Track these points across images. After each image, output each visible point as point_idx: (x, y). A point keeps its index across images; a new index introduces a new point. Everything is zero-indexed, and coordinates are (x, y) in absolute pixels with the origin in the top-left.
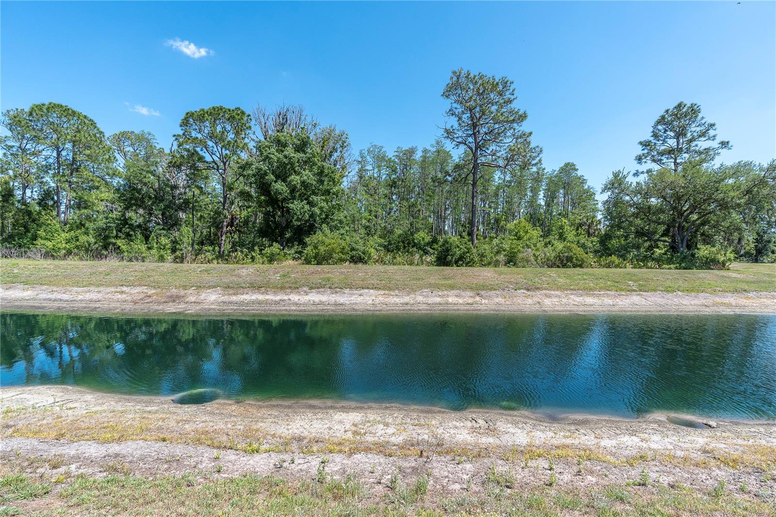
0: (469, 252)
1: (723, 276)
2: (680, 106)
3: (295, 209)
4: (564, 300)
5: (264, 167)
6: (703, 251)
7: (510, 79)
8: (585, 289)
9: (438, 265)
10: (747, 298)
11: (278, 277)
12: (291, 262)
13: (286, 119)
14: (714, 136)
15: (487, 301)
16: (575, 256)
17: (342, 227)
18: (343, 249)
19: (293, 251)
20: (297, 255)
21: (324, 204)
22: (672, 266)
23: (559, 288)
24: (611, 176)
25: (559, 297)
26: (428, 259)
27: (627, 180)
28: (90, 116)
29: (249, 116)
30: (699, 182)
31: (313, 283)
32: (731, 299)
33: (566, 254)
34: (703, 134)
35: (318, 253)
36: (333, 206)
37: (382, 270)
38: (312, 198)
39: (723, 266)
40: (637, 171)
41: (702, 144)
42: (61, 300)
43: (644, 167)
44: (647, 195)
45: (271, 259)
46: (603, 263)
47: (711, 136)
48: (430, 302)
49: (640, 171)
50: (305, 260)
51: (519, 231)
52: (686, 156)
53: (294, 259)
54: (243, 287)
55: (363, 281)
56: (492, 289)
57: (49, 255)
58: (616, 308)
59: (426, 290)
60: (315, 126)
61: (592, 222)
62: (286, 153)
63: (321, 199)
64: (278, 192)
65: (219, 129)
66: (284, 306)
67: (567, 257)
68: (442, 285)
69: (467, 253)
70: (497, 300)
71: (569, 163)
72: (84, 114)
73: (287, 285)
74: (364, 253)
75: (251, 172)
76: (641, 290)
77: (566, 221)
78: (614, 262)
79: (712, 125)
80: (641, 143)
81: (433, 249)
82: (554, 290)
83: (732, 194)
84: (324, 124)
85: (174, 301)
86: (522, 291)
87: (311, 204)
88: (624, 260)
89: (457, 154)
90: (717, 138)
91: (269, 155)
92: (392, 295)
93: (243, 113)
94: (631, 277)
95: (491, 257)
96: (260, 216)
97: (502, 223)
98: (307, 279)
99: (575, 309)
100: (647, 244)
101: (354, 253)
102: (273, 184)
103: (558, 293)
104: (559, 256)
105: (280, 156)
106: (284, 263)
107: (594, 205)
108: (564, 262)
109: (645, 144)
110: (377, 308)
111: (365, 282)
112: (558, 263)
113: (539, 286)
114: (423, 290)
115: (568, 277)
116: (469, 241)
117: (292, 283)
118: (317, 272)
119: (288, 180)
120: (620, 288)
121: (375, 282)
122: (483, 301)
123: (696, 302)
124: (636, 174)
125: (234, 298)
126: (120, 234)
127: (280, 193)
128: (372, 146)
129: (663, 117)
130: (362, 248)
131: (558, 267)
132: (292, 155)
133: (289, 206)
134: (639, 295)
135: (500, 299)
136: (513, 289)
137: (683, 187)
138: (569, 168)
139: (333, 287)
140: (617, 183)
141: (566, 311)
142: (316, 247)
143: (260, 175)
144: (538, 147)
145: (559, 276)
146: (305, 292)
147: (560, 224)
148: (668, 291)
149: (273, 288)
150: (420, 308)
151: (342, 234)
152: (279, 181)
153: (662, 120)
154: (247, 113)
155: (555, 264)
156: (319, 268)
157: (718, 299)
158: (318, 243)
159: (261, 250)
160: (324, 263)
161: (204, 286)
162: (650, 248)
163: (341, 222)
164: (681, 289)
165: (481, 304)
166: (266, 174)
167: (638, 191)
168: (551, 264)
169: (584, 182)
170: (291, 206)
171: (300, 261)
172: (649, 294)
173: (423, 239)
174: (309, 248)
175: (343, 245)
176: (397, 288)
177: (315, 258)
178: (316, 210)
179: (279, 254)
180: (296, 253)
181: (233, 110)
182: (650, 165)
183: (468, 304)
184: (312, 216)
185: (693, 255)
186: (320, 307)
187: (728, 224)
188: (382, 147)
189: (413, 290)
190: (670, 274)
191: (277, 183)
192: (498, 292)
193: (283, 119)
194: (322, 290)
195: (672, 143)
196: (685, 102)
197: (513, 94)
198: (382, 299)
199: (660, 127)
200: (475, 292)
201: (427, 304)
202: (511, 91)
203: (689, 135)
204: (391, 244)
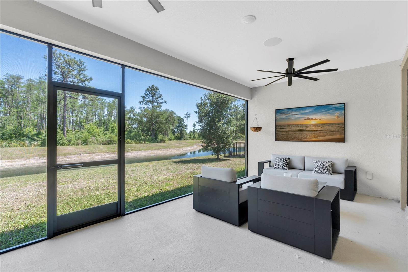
0: (62, 139)
1: (160, 145)
2: (153, 86)
9: (42, 146)
14: (163, 98)
15: (69, 159)
16: (113, 140)
22: (148, 142)
23: (102, 152)
26: (36, 143)
27: (135, 110)
30: (156, 114)
33: (110, 139)
34: (160, 97)
39: (164, 142)
41: (160, 101)
44: (141, 117)
48: (39, 162)
51: (90, 129)
52: (155, 103)
56: (72, 155)
59: (36, 158)
67: (110, 140)
69: (60, 139)
70: (75, 159)
76: (131, 151)
79: (162, 95)
81: (39, 138)
82: (100, 153)
83: (163, 119)
86: (87, 154)
90: (163, 99)
92: (14, 161)
95: (74, 141)
103: (101, 154)
104: (107, 140)
108: (109, 142)
109: (143, 97)
110: (5, 168)
113: (94, 152)
114: (34, 158)
116: (62, 134)
123: (146, 153)
124: (139, 108)
129: (148, 88)
131: (107, 144)
134: (130, 152)
135: (76, 158)
136: (82, 154)
140: (132, 111)
145: (104, 148)
147: (112, 125)
150: (33, 165)
153: (148, 90)
155: (105, 143)
165: (67, 161)
167: (138, 115)
168: (103, 143)
173: (30, 132)
176: (18, 158)
182: (144, 105)
189: (27, 158)
192: (75, 156)
195: (151, 98)
196: (154, 85)
197: (85, 68)
198: (7, 164)
199: (147, 92)
200: (64, 156)
201: (37, 163)
202: (84, 66)
203: (156, 97)
204: (4, 136)
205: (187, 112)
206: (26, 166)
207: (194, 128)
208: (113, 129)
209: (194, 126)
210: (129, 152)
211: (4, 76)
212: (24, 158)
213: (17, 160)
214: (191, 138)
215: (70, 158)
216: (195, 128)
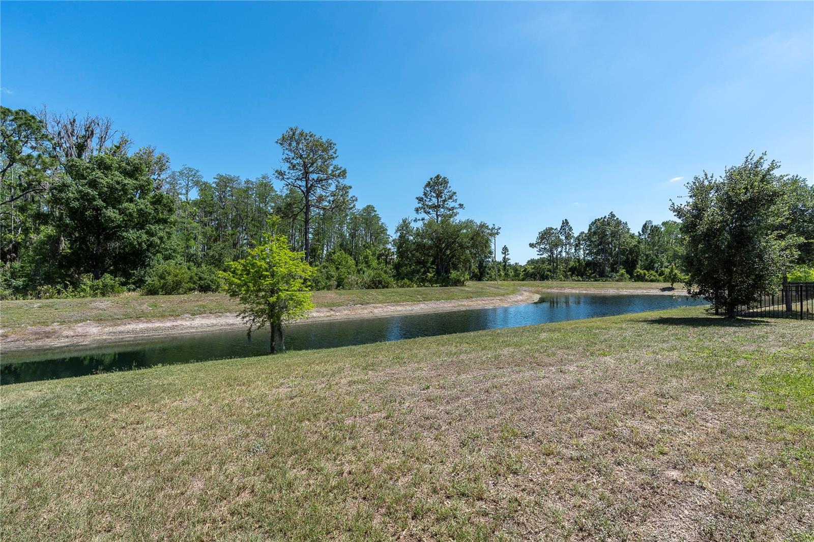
1: (462, 290)
2: (438, 177)
3: (131, 238)
4: (385, 309)
5: (91, 192)
6: (454, 274)
7: (333, 141)
8: (395, 302)
10: (472, 301)
12: (130, 294)
14: (456, 200)
15: (339, 314)
16: (383, 280)
18: (191, 278)
22: (438, 285)
23: (380, 302)
24: (401, 222)
25: (382, 307)
27: (411, 225)
30: (451, 230)
32: (465, 302)
33: (378, 279)
34: (450, 198)
35: (166, 283)
38: (149, 227)
39: (462, 284)
40: (416, 218)
41: (450, 204)
43: (420, 216)
44: (423, 237)
46: (399, 285)
47: (455, 199)
49: (418, 218)
51: (341, 261)
52: (442, 210)
56: (339, 306)
58: (413, 312)
61: (388, 253)
63: (159, 229)
64: (109, 219)
67: (378, 281)
70: (346, 312)
71: (370, 205)
74: (212, 282)
76: (424, 301)
77: (370, 252)
78: (406, 283)
79: (455, 193)
80: (417, 198)
82: (378, 303)
83: (465, 240)
86: (359, 305)
87: (149, 233)
88: (412, 282)
89: (280, 188)
90: (457, 201)
94: (418, 292)
95: (325, 283)
97: (319, 251)
98: (182, 308)
99: (393, 313)
100: (422, 270)
101: (202, 282)
102: (103, 210)
103: (380, 305)
104: (373, 280)
105: (110, 181)
107: (387, 238)
108: (376, 284)
109: (420, 200)
112: (372, 285)
113: (368, 301)
115: (383, 295)
119: (122, 207)
120: (414, 300)
122: (337, 314)
123: (450, 305)
124: (415, 221)
130: (210, 278)
131: (373, 288)
133: (123, 234)
134: (424, 303)
136: (352, 304)
137: (442, 234)
138: (369, 209)
140: (404, 226)
141: (388, 315)
144: (354, 196)
148: (437, 300)
153: (428, 184)
157: (460, 303)
160: (173, 293)
162: (425, 273)
164: (443, 298)
165: (337, 316)
166: (93, 199)
167: (418, 235)
169: (379, 219)
170: (126, 234)
171: (137, 292)
172: (428, 302)
177: (163, 287)
178: (157, 240)
182: (423, 215)
183: (328, 316)
185: (448, 277)
187: (464, 258)
188: (198, 171)
190: (437, 289)
192: (344, 307)
195: (434, 200)
196: (441, 175)
197: (336, 153)
199: (428, 189)
202: (334, 150)
203: (443, 197)
205: (494, 225)
207: (504, 255)
208: (366, 260)
209: (505, 253)
210: (421, 302)
211: (214, 178)
214: (500, 275)
215: (339, 311)
216: (507, 257)
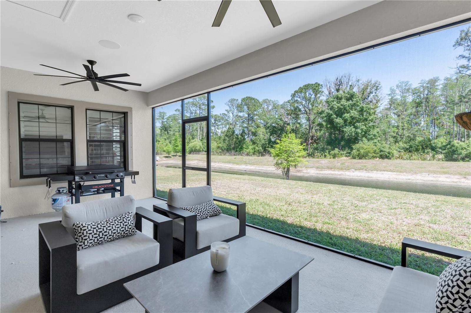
3: (347, 131)
5: (331, 112)
11: (339, 164)
12: (345, 158)
13: (341, 82)
17: (375, 138)
18: (375, 151)
19: (345, 152)
20: (348, 155)
21: (364, 127)
26: (440, 156)
28: (258, 99)
29: (322, 85)
31: (357, 168)
35: (360, 153)
36: (370, 127)
37: (398, 163)
38: (357, 124)
42: (263, 170)
45: (334, 156)
50: (352, 157)
53: (346, 156)
54: (324, 168)
55: (385, 167)
57: (248, 154)
59: (425, 174)
60: (358, 81)
62: (342, 103)
63: (362, 125)
64: (337, 123)
65: (307, 94)
66: (343, 176)
68: (438, 172)
72: (256, 98)
73: (344, 168)
74: (389, 153)
75: (324, 115)
84: (364, 80)
85: (299, 172)
87: (356, 128)
91: (333, 106)
92: (401, 175)
93: (319, 85)
96: (327, 134)
98: (354, 166)
101: (382, 153)
102: (335, 119)
105: (339, 105)
106: (341, 158)
110: (390, 180)
111: (386, 168)
114: (423, 173)
117: (346, 167)
118: (359, 163)
119: (343, 116)
121: (392, 168)
125: (321, 172)
126: (269, 146)
127: (339, 124)
128: (400, 82)
130: (388, 150)
132: (345, 104)
133: (343, 130)
139: (367, 169)
142: (358, 150)
143: (329, 116)
146: (353, 171)
149: (338, 169)
151: (375, 143)
152: (338, 118)
154: (321, 84)
156: (360, 161)
158: (359, 148)
159: (329, 152)
160: (363, 158)
161: (308, 167)
163: (375, 135)
166: (332, 115)
170: (345, 129)
171: (349, 158)
174: (354, 151)
175: (375, 148)
177: (358, 156)
178: (359, 131)
179: (338, 154)
180: (347, 153)
181: (314, 85)
184: (357, 133)
186: (360, 178)
189: (416, 173)
191: (337, 119)
193: (339, 82)
194: (362, 171)
198: (394, 176)
200: (463, 177)
201: (423, 180)
204: (412, 147)
206: (410, 181)
212: (412, 173)
213: (405, 173)
